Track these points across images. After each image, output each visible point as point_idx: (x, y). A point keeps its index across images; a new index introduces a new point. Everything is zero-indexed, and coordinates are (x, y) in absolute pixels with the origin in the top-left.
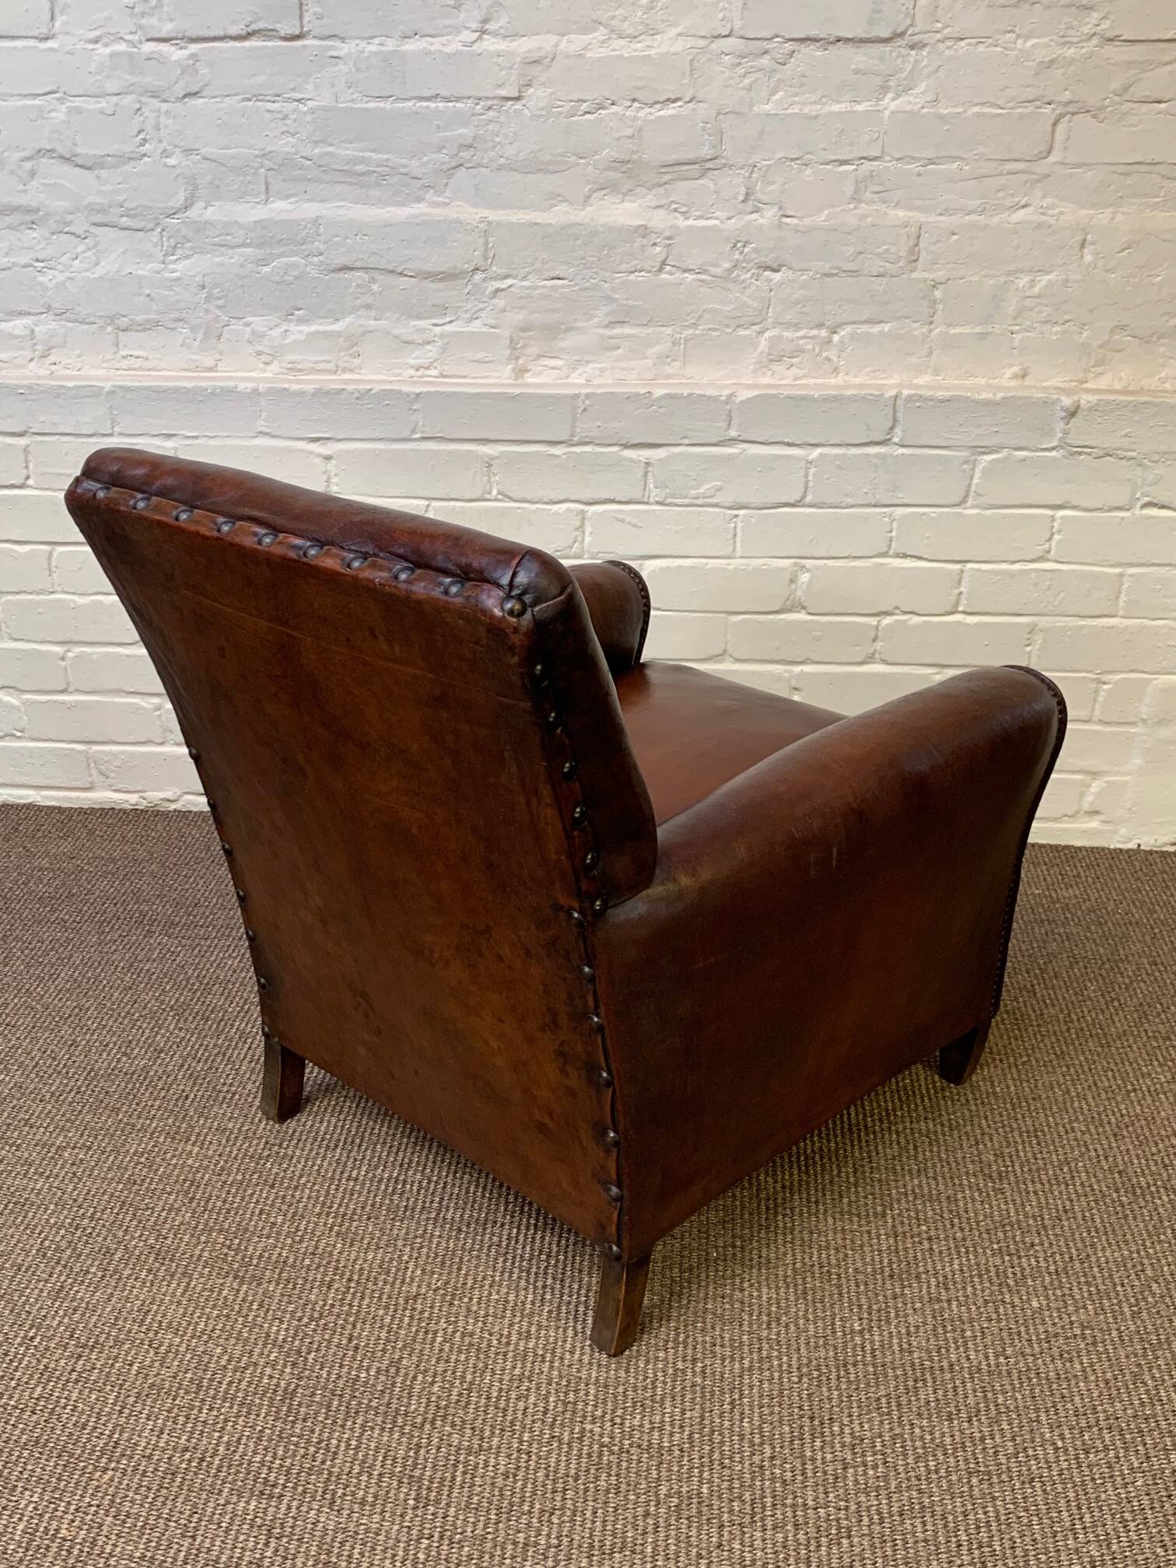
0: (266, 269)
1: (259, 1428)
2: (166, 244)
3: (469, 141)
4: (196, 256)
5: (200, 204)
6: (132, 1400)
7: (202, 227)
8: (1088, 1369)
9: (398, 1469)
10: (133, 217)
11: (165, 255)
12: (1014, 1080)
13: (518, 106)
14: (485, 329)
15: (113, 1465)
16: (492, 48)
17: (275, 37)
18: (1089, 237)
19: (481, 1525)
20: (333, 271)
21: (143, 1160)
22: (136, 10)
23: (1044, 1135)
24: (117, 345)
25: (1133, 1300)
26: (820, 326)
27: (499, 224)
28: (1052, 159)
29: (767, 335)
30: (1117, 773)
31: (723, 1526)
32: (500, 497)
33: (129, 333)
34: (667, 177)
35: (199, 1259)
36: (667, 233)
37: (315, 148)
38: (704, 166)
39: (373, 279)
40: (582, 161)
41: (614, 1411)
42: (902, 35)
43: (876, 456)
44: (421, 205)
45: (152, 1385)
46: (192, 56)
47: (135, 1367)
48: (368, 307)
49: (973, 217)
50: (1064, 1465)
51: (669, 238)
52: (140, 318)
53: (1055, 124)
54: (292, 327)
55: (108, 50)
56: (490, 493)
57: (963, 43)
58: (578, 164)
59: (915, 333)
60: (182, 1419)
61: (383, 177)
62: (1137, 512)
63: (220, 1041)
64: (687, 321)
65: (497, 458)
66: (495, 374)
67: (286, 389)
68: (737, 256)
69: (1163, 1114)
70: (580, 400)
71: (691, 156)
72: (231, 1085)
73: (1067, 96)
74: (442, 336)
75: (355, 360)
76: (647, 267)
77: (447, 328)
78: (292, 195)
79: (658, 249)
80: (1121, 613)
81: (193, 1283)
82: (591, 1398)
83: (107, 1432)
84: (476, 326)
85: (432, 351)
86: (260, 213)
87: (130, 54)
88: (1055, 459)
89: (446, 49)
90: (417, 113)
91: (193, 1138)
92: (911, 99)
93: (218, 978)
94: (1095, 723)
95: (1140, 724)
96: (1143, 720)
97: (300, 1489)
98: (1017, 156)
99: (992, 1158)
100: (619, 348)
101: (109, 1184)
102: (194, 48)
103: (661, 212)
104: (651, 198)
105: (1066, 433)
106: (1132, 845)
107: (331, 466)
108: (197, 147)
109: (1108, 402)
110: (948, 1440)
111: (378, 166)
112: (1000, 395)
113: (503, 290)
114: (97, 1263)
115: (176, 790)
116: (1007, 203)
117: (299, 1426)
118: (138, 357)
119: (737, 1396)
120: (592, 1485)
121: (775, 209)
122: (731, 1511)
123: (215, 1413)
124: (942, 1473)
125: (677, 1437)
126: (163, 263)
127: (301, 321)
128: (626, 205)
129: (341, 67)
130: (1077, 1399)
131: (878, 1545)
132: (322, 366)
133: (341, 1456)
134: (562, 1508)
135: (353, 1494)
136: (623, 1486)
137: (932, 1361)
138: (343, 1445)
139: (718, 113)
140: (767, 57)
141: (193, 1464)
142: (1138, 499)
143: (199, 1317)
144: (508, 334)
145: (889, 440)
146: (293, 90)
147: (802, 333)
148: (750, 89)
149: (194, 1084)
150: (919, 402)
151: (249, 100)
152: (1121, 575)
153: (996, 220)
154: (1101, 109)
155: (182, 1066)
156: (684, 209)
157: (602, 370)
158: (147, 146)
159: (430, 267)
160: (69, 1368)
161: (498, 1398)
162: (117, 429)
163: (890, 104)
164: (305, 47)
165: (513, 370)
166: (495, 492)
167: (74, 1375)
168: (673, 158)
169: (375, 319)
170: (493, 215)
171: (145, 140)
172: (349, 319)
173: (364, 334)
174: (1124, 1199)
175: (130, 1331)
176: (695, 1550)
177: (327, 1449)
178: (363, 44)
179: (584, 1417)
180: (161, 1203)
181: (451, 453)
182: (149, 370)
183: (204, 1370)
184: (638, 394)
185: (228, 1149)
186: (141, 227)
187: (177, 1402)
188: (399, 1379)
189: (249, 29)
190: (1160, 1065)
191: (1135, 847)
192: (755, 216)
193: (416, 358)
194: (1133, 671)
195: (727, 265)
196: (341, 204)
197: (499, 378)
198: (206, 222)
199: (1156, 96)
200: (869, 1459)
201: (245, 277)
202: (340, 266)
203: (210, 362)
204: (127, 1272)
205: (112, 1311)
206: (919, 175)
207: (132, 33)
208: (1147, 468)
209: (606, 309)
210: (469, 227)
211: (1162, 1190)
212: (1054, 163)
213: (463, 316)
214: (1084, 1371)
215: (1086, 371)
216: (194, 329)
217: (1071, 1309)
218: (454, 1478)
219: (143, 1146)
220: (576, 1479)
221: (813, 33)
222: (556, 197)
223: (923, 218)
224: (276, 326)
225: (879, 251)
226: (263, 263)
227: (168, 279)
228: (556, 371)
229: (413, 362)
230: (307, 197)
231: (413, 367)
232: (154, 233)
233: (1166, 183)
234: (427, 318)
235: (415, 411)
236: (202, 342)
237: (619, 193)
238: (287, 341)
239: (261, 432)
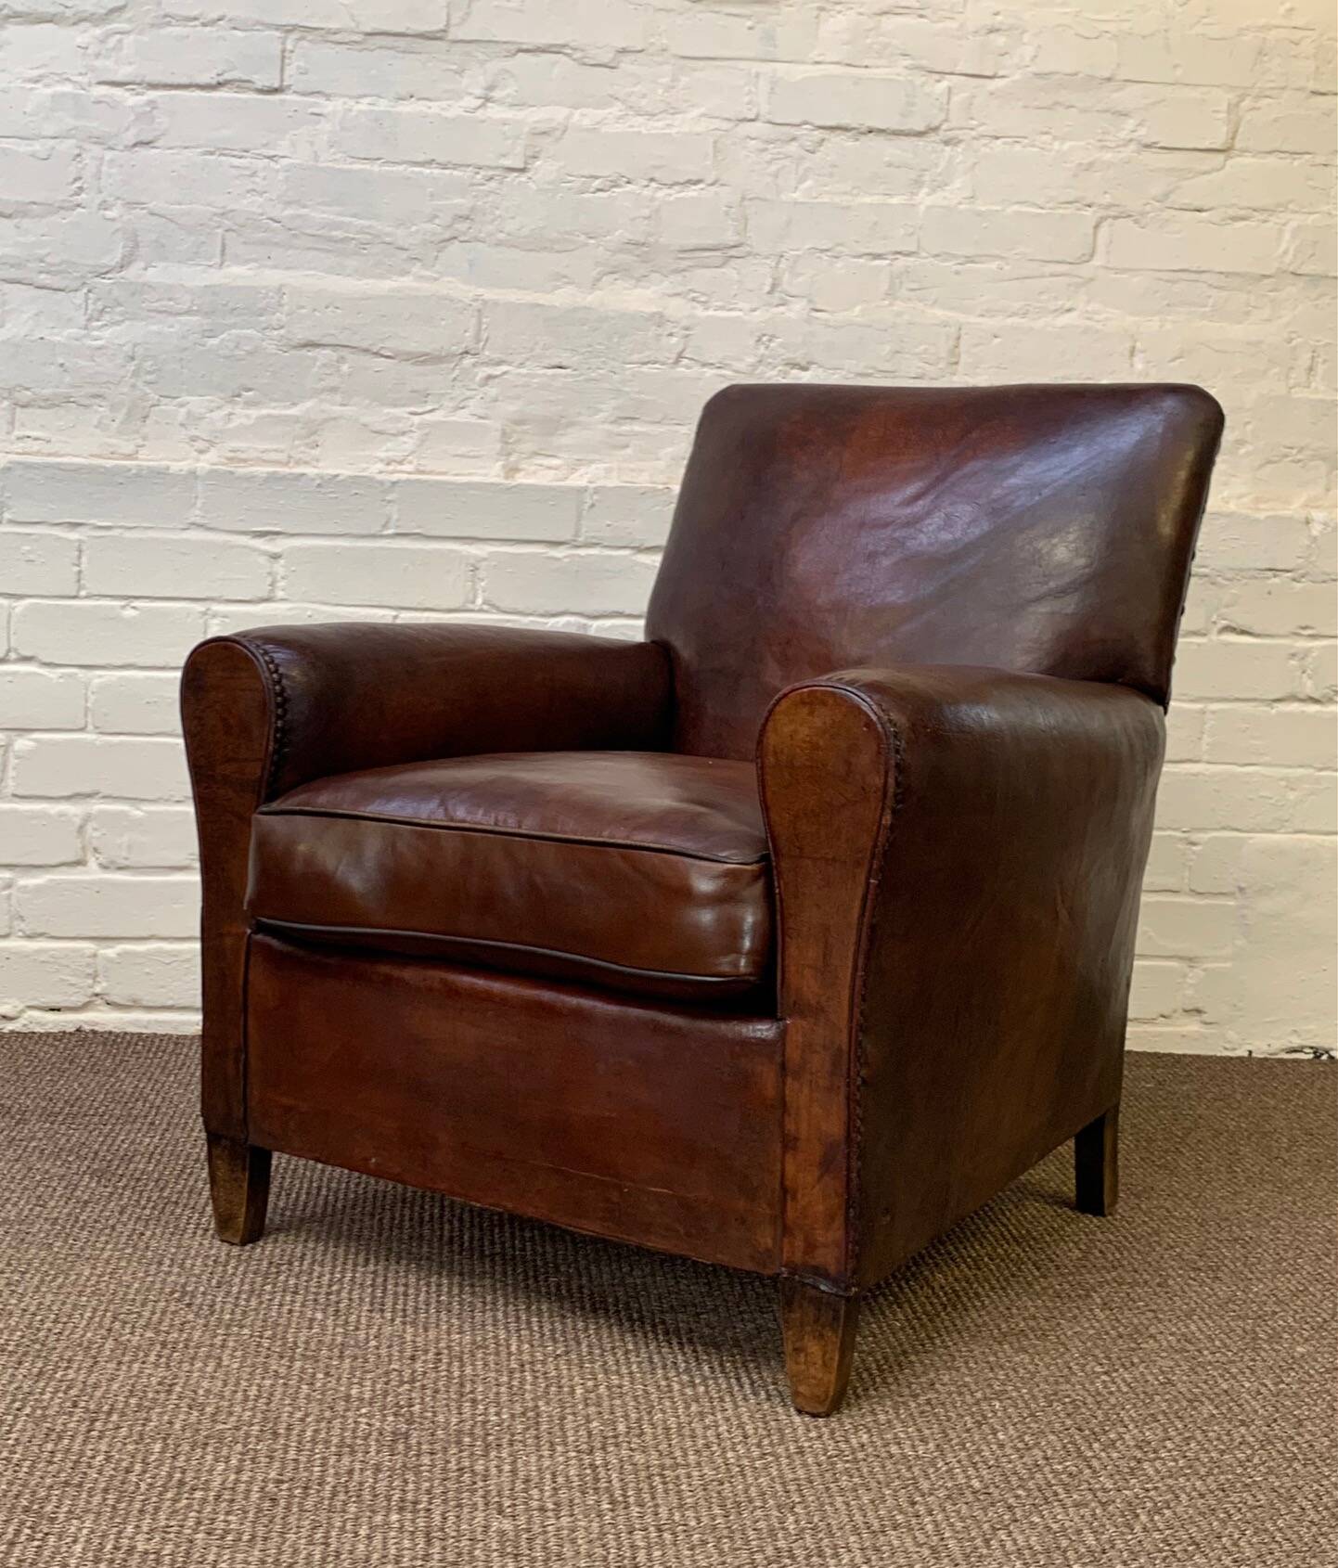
0: (213, 342)
2: (91, 307)
3: (465, 212)
4: (127, 323)
5: (140, 264)
7: (139, 289)
10: (55, 274)
11: (89, 320)
13: (523, 178)
14: (474, 420)
16: (498, 116)
17: (249, 89)
18: (1138, 345)
20: (295, 347)
22: (89, 51)
24: (12, 423)
27: (496, 304)
28: (1097, 262)
30: (1216, 959)
32: (485, 607)
33: (30, 410)
34: (684, 264)
36: (685, 323)
37: (284, 209)
38: (727, 253)
39: (342, 358)
40: (592, 241)
42: (935, 129)
44: (405, 279)
46: (151, 103)
48: (334, 390)
49: (1016, 320)
51: (687, 329)
52: (47, 392)
53: (1097, 227)
54: (238, 410)
55: (49, 91)
56: (473, 602)
57: (999, 142)
58: (586, 245)
61: (364, 245)
62: (1214, 637)
65: (485, 559)
66: (480, 472)
67: (232, 473)
68: (762, 350)
70: (587, 494)
71: (709, 242)
73: (1107, 199)
74: (421, 426)
75: (313, 453)
76: (662, 359)
77: (427, 417)
78: (252, 261)
79: (674, 340)
80: (1205, 758)
84: (462, 416)
85: (409, 443)
86: (216, 277)
87: (75, 96)
89: (444, 114)
90: (409, 178)
92: (947, 194)
94: (1186, 894)
95: (1238, 895)
96: (1241, 889)
98: (1060, 257)
100: (628, 447)
102: (153, 94)
103: (678, 301)
104: (666, 285)
106: (1242, 1053)
107: (279, 567)
108: (143, 200)
111: (358, 233)
113: (496, 377)
115: (17, 1003)
116: (1052, 306)
118: (36, 439)
121: (804, 302)
126: (86, 328)
127: (250, 404)
128: (638, 291)
129: (325, 126)
132: (273, 456)
139: (743, 199)
140: (794, 143)
144: (498, 425)
146: (265, 145)
148: (776, 176)
151: (212, 153)
152: (1203, 712)
153: (1039, 324)
154: (1143, 214)
156: (703, 299)
157: (608, 471)
158: (83, 196)
159: (412, 347)
162: (6, 515)
163: (924, 199)
164: (283, 102)
165: (504, 466)
166: (479, 601)
168: (693, 241)
169: (341, 405)
170: (490, 294)
171: (81, 189)
172: (309, 404)
173: (325, 421)
178: (352, 102)
181: (429, 552)
182: (49, 455)
184: (653, 490)
186: (62, 287)
189: (221, 79)
191: (1246, 1054)
192: (782, 309)
193: (387, 451)
194: (1224, 828)
195: (751, 360)
196: (311, 272)
197: (493, 473)
198: (144, 284)
199: (1197, 204)
201: (186, 349)
202: (303, 342)
203: (128, 448)
206: (957, 273)
207: (81, 74)
208: (1222, 586)
209: (614, 403)
210: (460, 305)
212: (1098, 268)
213: (446, 403)
216: (113, 408)
221: (844, 122)
222: (560, 279)
223: (962, 318)
224: (219, 408)
225: (917, 350)
226: (211, 334)
227: (89, 347)
228: (553, 472)
229: (383, 455)
230: (270, 263)
231: (382, 460)
232: (78, 293)
233: (1214, 292)
234: (403, 406)
235: (389, 502)
236: (122, 423)
237: (632, 277)
238: (231, 426)
239: (193, 524)
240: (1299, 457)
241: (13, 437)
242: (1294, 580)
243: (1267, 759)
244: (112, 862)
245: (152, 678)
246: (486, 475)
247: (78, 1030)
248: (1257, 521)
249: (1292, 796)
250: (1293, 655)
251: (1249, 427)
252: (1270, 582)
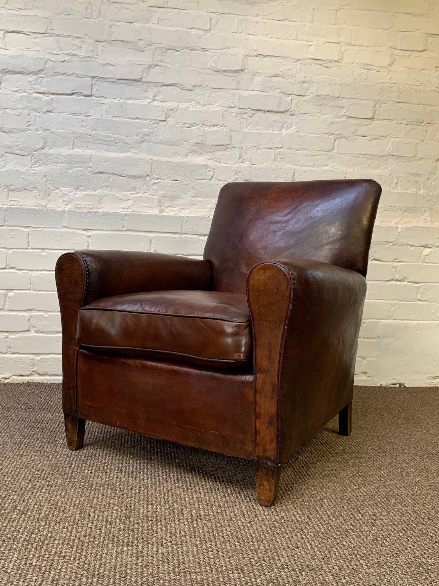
0: (70, 171)
2: (33, 161)
3: (147, 133)
4: (44, 166)
5: (47, 148)
7: (47, 155)
10: (22, 150)
11: (32, 165)
13: (165, 123)
16: (157, 105)
17: (82, 95)
18: (347, 176)
20: (95, 173)
22: (32, 83)
24: (8, 196)
27: (156, 161)
28: (334, 151)
30: (371, 357)
33: (14, 192)
34: (214, 150)
36: (213, 167)
37: (92, 132)
38: (226, 147)
39: (110, 177)
40: (186, 143)
42: (288, 111)
44: (129, 153)
46: (51, 99)
48: (107, 186)
49: (311, 168)
51: (214, 169)
52: (19, 186)
53: (335, 141)
54: (78, 192)
55: (20, 95)
57: (306, 115)
58: (184, 143)
61: (116, 143)
65: (154, 238)
66: (152, 212)
67: (76, 211)
68: (236, 176)
70: (185, 218)
71: (222, 143)
73: (338, 133)
74: (134, 198)
75: (101, 205)
76: (207, 178)
77: (135, 195)
78: (82, 147)
79: (210, 173)
84: (146, 195)
85: (130, 203)
86: (71, 152)
87: (28, 96)
89: (142, 104)
90: (130, 123)
92: (291, 130)
94: (362, 338)
95: (377, 338)
96: (378, 337)
98: (324, 150)
100: (196, 205)
102: (52, 96)
103: (211, 161)
104: (208, 156)
106: (379, 385)
107: (90, 240)
108: (49, 128)
111: (115, 139)
113: (157, 183)
115: (9, 374)
116: (322, 164)
118: (16, 201)
121: (249, 162)
126: (31, 167)
127: (81, 190)
128: (200, 158)
129: (105, 107)
132: (88, 206)
139: (231, 131)
140: (246, 115)
142: (370, 257)
144: (157, 197)
146: (86, 112)
148: (241, 124)
151: (70, 115)
153: (318, 169)
154: (348, 137)
156: (219, 160)
157: (191, 212)
158: (30, 127)
159: (131, 173)
162: (6, 224)
163: (284, 131)
164: (92, 99)
165: (159, 210)
166: (152, 250)
168: (215, 143)
169: (110, 191)
170: (155, 158)
171: (30, 125)
172: (100, 191)
173: (105, 196)
178: (113, 100)
181: (137, 236)
182: (20, 206)
184: (205, 217)
186: (24, 155)
189: (73, 92)
191: (380, 385)
192: (242, 164)
193: (124, 205)
194: (373, 318)
195: (233, 179)
196: (100, 151)
197: (155, 212)
198: (49, 154)
199: (363, 134)
201: (62, 174)
202: (98, 172)
203: (44, 204)
206: (294, 154)
207: (30, 90)
209: (193, 191)
210: (146, 161)
212: (335, 153)
213: (141, 191)
216: (39, 191)
221: (260, 108)
222: (176, 154)
223: (296, 167)
224: (72, 191)
225: (283, 176)
226: (69, 169)
227: (32, 173)
228: (174, 212)
229: (122, 206)
230: (88, 148)
231: (122, 208)
232: (29, 157)
233: (368, 160)
234: (129, 191)
235: (124, 220)
236: (42, 196)
237: (198, 154)
238: (76, 197)
239: (64, 226)
240: (394, 209)
241: (8, 200)
242: (393, 245)
243: (385, 298)
244: (39, 330)
245: (51, 274)
246: (154, 213)
247: (28, 382)
249: (393, 309)
250: (393, 267)
252: (386, 245)
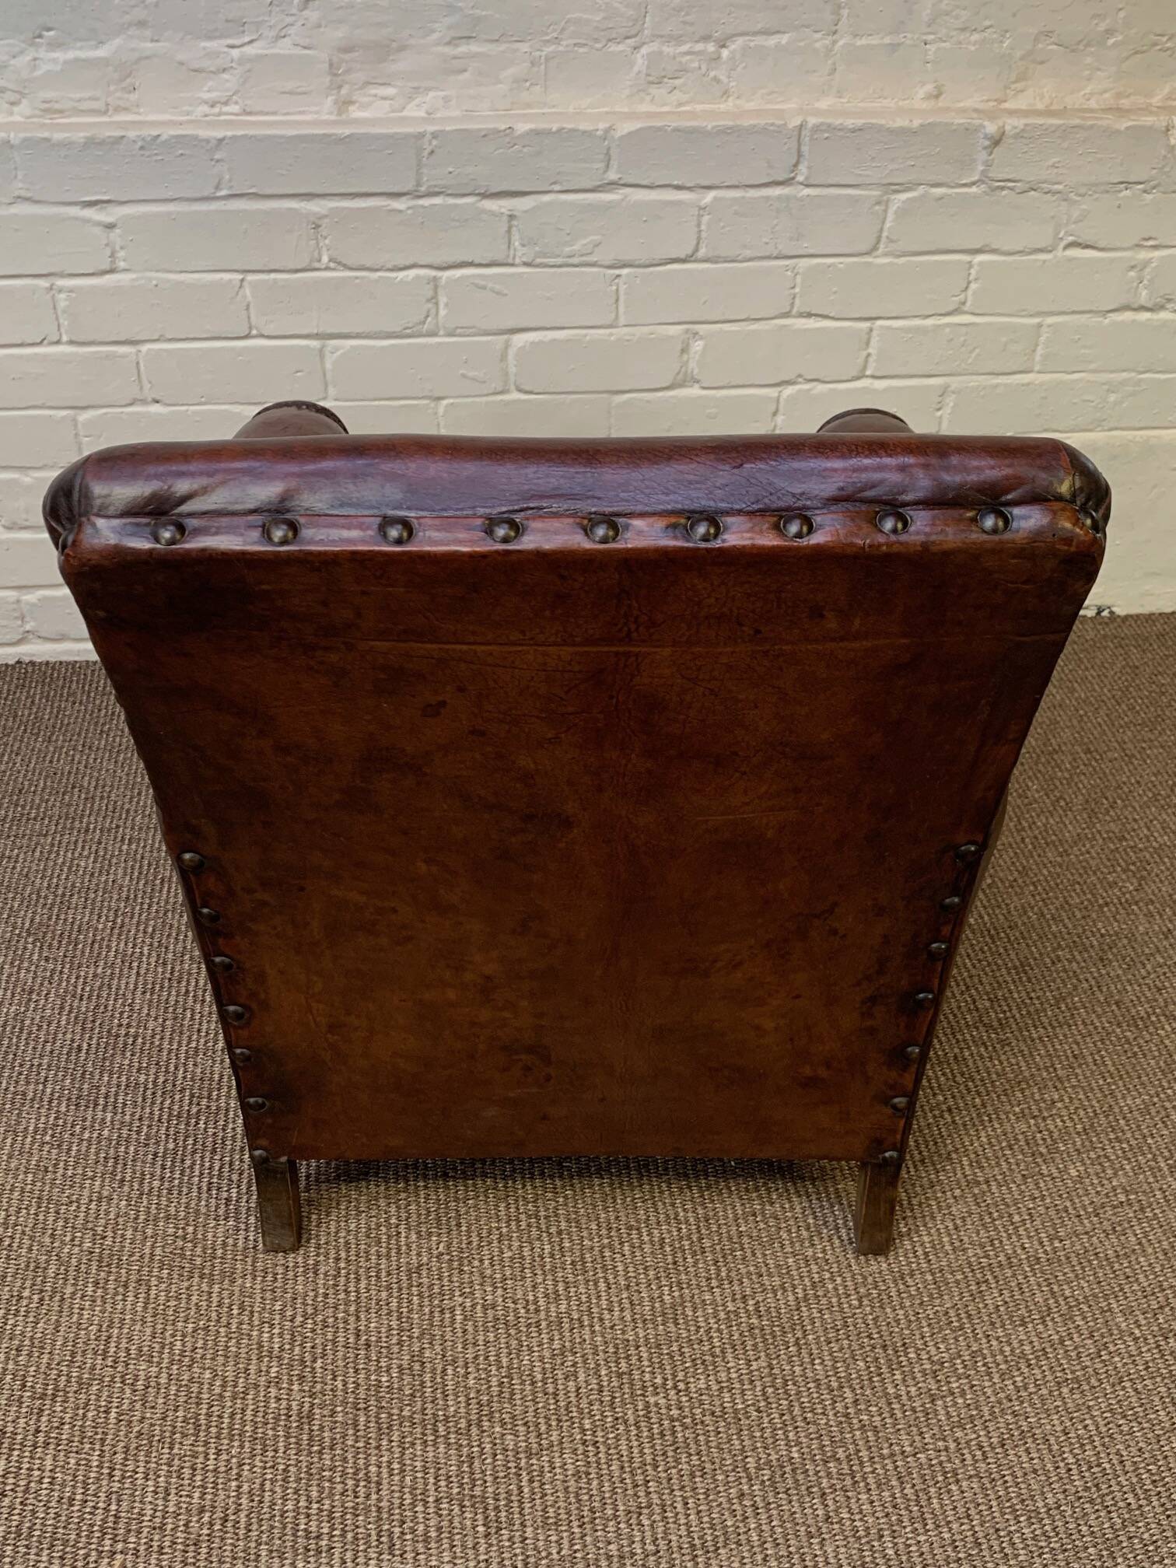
1: (281, 1467)
6: (119, 1457)
8: (1144, 1241)
9: (455, 1491)
12: (985, 907)
14: (296, 51)
15: (120, 1546)
19: (565, 1542)
21: (48, 1138)
23: (1032, 969)
25: (1167, 1154)
26: (706, 38)
29: (644, 50)
31: (824, 1494)
32: (332, 265)
35: (152, 1260)
41: (674, 1376)
43: (779, 198)
45: (140, 1433)
47: (113, 1415)
48: (142, 24)
50: (1148, 1356)
54: (42, 53)
56: (319, 261)
59: (818, 45)
60: (187, 1472)
62: (1060, 253)
63: (100, 970)
64: (547, 34)
65: (326, 217)
66: (312, 108)
67: (46, 139)
69: (1141, 928)
70: (426, 141)
72: (129, 1026)
74: (242, 61)
75: (131, 96)
77: (248, 50)
80: (1037, 368)
81: (153, 1292)
82: (646, 1363)
83: (101, 1505)
84: (284, 47)
85: (230, 80)
88: (975, 196)
91: (101, 1101)
93: (73, 886)
97: (350, 1536)
99: (988, 1004)
100: (465, 70)
101: (16, 1177)
105: (988, 164)
107: (116, 237)
109: (1035, 127)
110: (1027, 1348)
112: (916, 123)
114: (28, 1283)
117: (328, 1457)
119: (799, 1334)
120: (674, 1471)
122: (829, 1475)
123: (224, 1457)
124: (1032, 1389)
125: (749, 1395)
127: (54, 45)
130: (1141, 1277)
131: (988, 1486)
132: (85, 106)
133: (385, 1486)
134: (649, 1506)
135: (413, 1531)
136: (708, 1465)
137: (987, 1257)
138: (385, 1471)
141: (217, 1527)
142: (1061, 239)
143: (173, 1336)
144: (324, 55)
145: (793, 178)
147: (685, 48)
149: (83, 1029)
150: (828, 134)
152: (1040, 325)
155: (62, 1008)
157: (446, 100)
160: (32, 1428)
161: (544, 1381)
165: (336, 102)
166: (325, 259)
167: (41, 1438)
169: (152, 41)
172: (117, 42)
173: (140, 59)
174: (1128, 1034)
175: (93, 1368)
176: (803, 1529)
177: (368, 1480)
179: (644, 1388)
180: (86, 1193)
181: (267, 212)
183: (198, 1404)
184: (496, 131)
185: (148, 1110)
187: (176, 1451)
188: (427, 1377)
190: (1124, 871)
193: (210, 91)
197: (324, 109)
200: (954, 1385)
204: (69, 1290)
205: (64, 1345)
208: (1073, 202)
209: (448, 21)
211: (1162, 1018)
213: (265, 32)
214: (1140, 1244)
215: (1006, 87)
217: (1109, 1172)
218: (520, 1488)
219: (43, 1119)
220: (655, 1467)
224: (22, 52)
228: (388, 102)
229: (206, 96)
231: (206, 103)
234: (221, 37)
235: (218, 161)
238: (38, 73)
239: (19, 197)
240: (1169, 45)
242: (1145, 191)
243: (1092, 366)
244: (14, 523)
246: (317, 113)
248: (1118, 132)
249: (1112, 398)
250: (1133, 267)
251: (1122, 14)
252: (1122, 195)
